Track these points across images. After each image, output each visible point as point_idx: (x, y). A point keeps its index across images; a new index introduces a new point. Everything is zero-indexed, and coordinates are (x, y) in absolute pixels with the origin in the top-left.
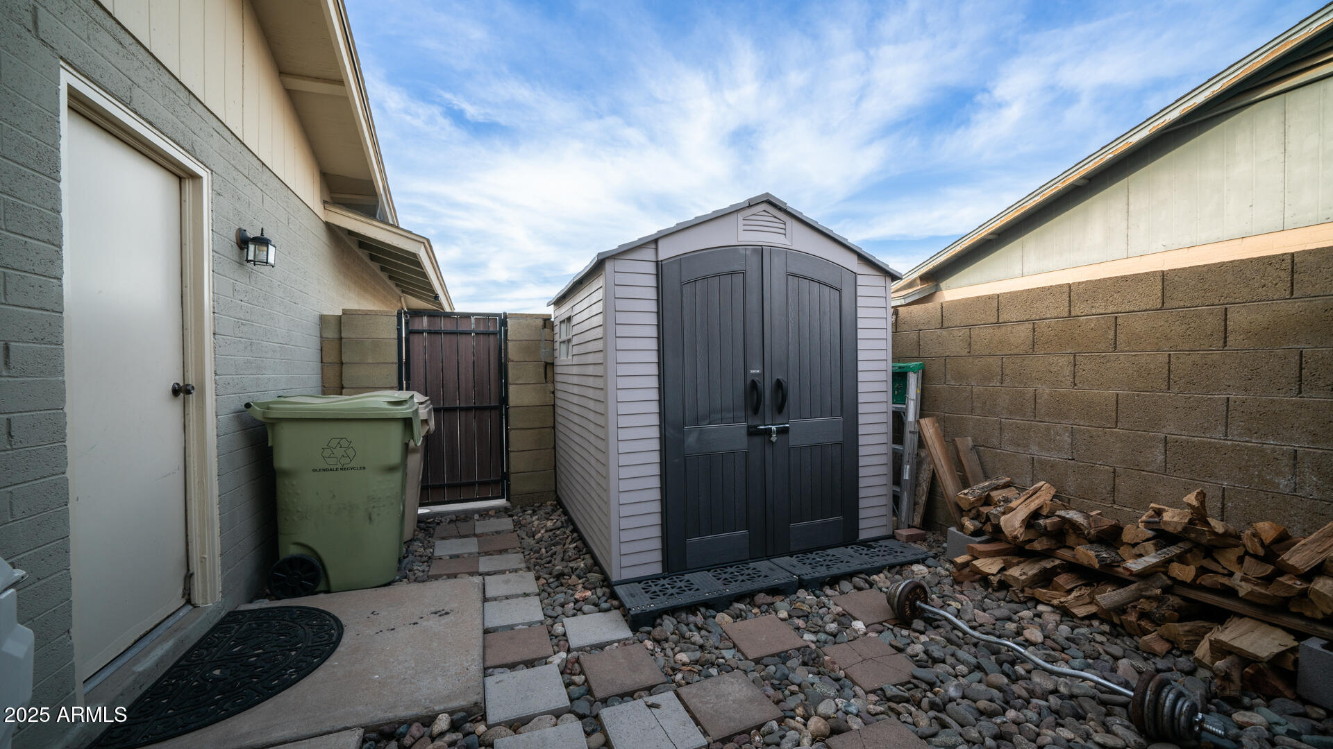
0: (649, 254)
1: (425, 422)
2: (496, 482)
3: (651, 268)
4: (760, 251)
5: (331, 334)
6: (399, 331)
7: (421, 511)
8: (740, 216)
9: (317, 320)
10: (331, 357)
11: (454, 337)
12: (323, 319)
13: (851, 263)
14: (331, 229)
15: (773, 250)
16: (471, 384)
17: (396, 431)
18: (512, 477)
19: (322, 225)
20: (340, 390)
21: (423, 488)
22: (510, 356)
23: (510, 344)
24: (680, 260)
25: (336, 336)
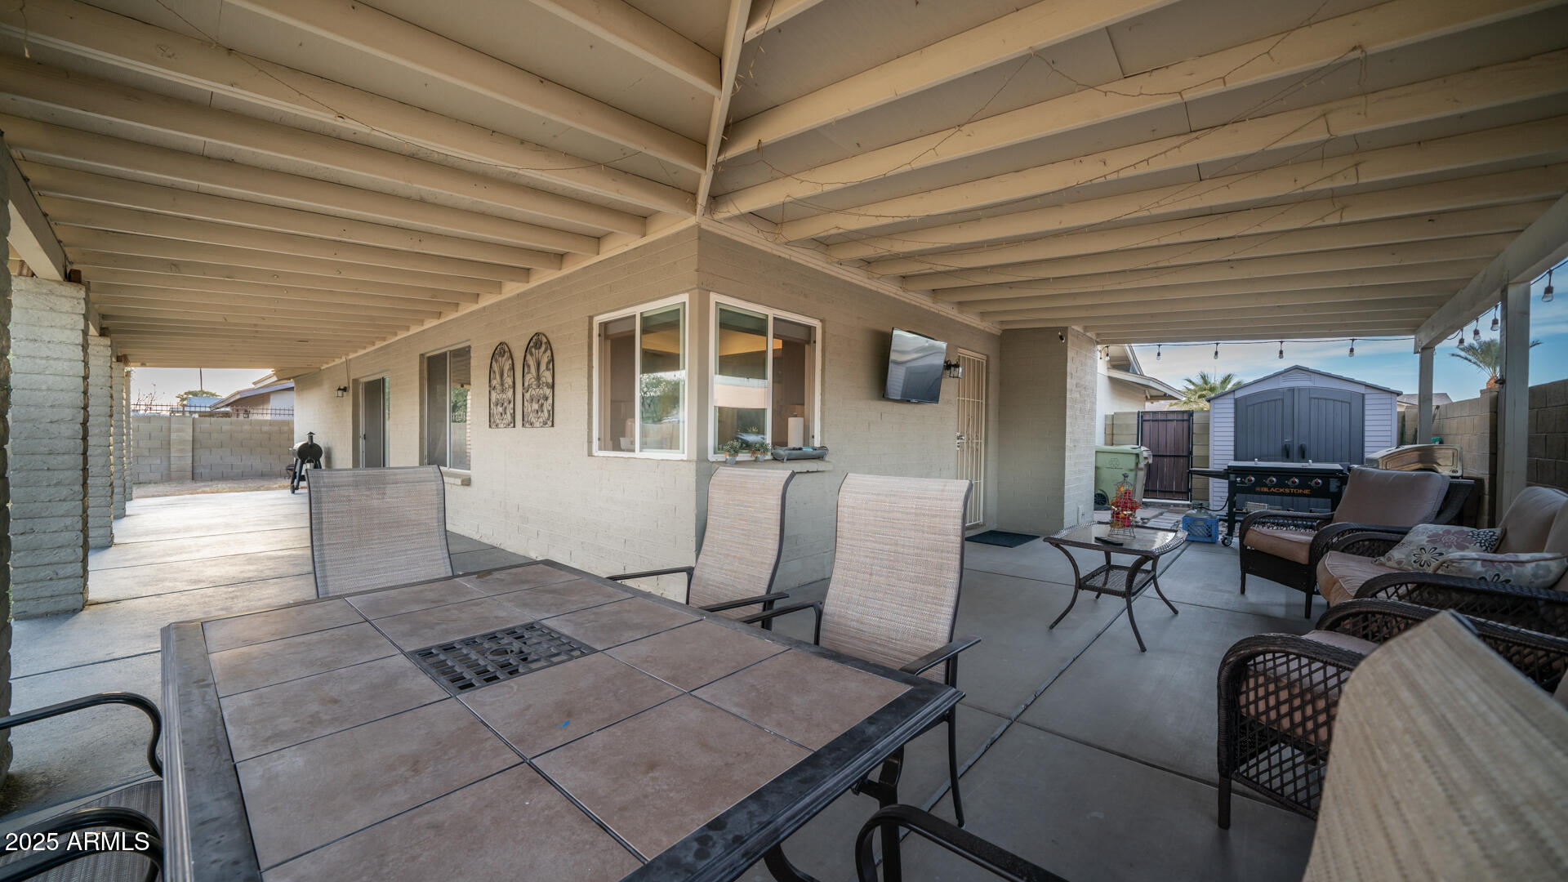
0: (1231, 396)
1: (1146, 458)
2: (1185, 493)
3: (1232, 401)
4: (1292, 390)
5: (1109, 422)
6: (1138, 420)
7: (1144, 500)
8: (1281, 377)
9: (1104, 417)
10: (1109, 432)
11: (1165, 423)
12: (1106, 417)
13: (1362, 390)
14: (1111, 379)
15: (1300, 389)
16: (1172, 445)
17: (1133, 458)
18: (1193, 490)
19: (1107, 378)
20: (1112, 444)
21: (1145, 491)
22: (1194, 431)
23: (1194, 425)
24: (1245, 398)
25: (1111, 423)
